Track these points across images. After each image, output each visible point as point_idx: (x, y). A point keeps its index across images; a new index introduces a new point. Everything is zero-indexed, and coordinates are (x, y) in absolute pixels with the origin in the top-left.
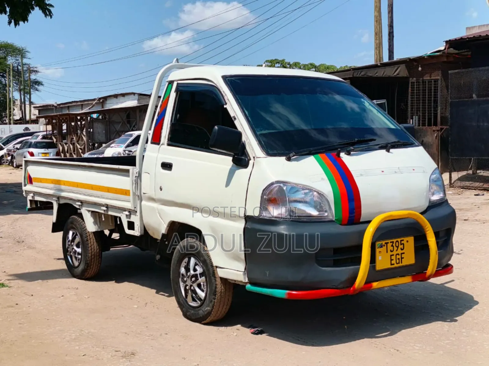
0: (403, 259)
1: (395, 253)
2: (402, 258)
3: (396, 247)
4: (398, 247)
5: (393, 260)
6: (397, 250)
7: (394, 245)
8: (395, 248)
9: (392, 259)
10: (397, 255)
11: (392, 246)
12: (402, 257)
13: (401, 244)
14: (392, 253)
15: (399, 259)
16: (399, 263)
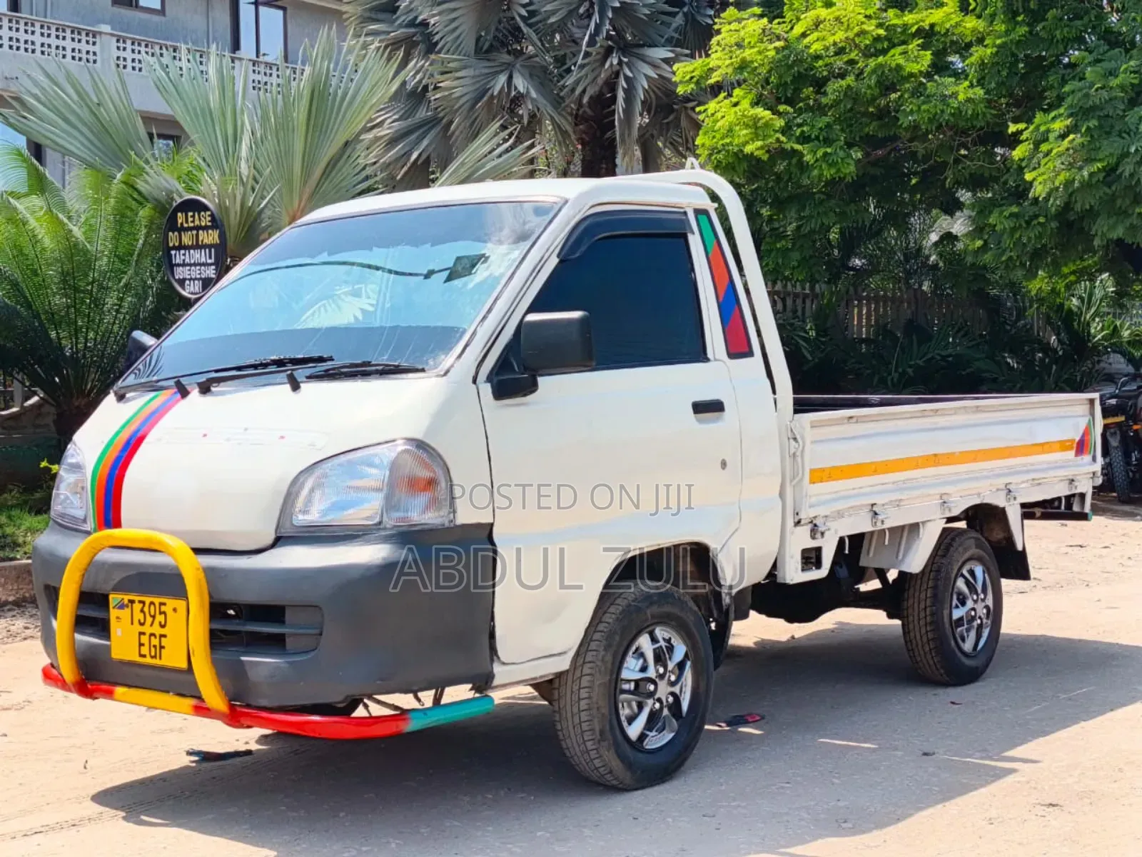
0: (163, 650)
1: (147, 629)
2: (162, 647)
3: (151, 616)
4: (154, 617)
5: (143, 645)
6: (152, 625)
7: (146, 609)
8: (149, 620)
9: (142, 642)
10: (152, 635)
11: (142, 611)
12: (163, 644)
13: (161, 613)
14: (142, 629)
15: (155, 646)
16: (154, 657)
